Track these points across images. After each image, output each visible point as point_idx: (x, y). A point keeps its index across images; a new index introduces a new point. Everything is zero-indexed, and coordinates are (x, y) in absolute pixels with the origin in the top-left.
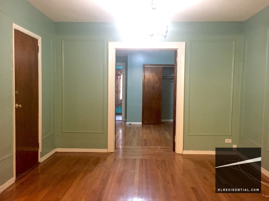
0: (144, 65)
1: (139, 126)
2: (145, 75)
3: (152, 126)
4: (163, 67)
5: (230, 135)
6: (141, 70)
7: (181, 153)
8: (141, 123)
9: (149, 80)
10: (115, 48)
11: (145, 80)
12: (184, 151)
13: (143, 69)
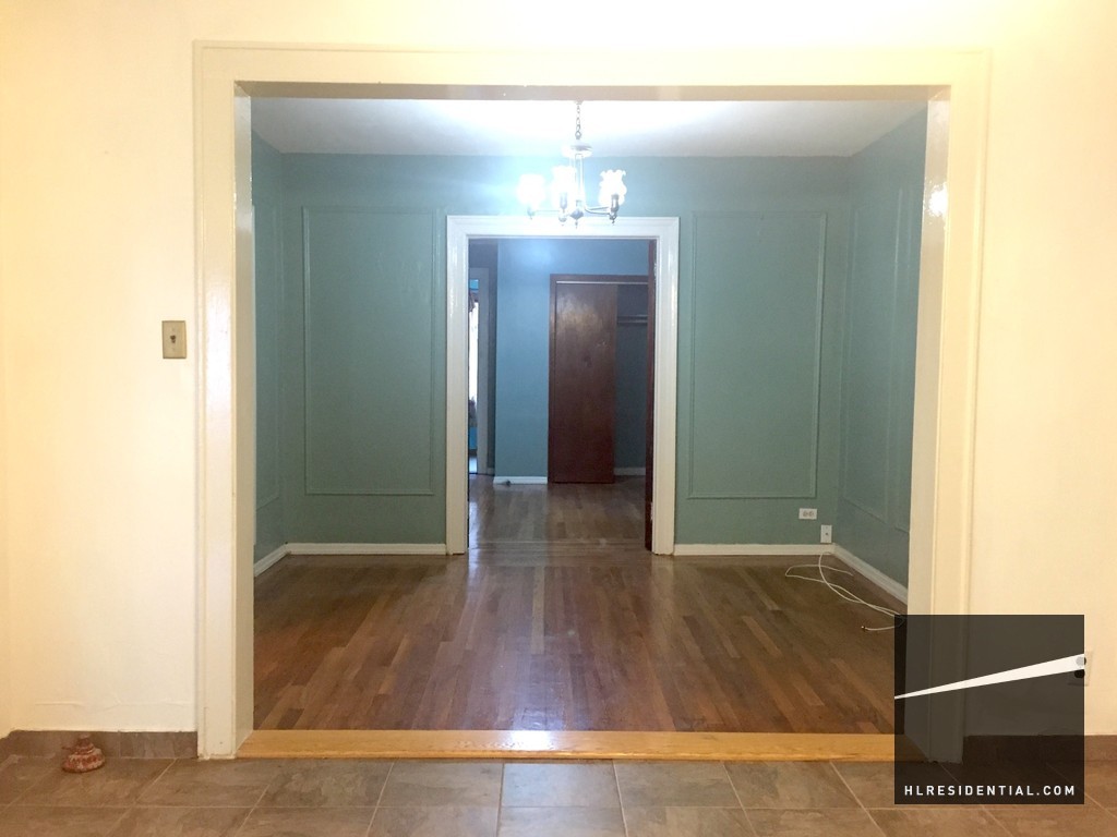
0: (554, 278)
1: (539, 488)
2: (558, 311)
3: (582, 488)
4: (619, 285)
5: (813, 495)
6: (546, 294)
7: (669, 553)
8: (544, 480)
9: (571, 330)
10: (468, 235)
11: (558, 329)
12: (676, 546)
13: (551, 292)
